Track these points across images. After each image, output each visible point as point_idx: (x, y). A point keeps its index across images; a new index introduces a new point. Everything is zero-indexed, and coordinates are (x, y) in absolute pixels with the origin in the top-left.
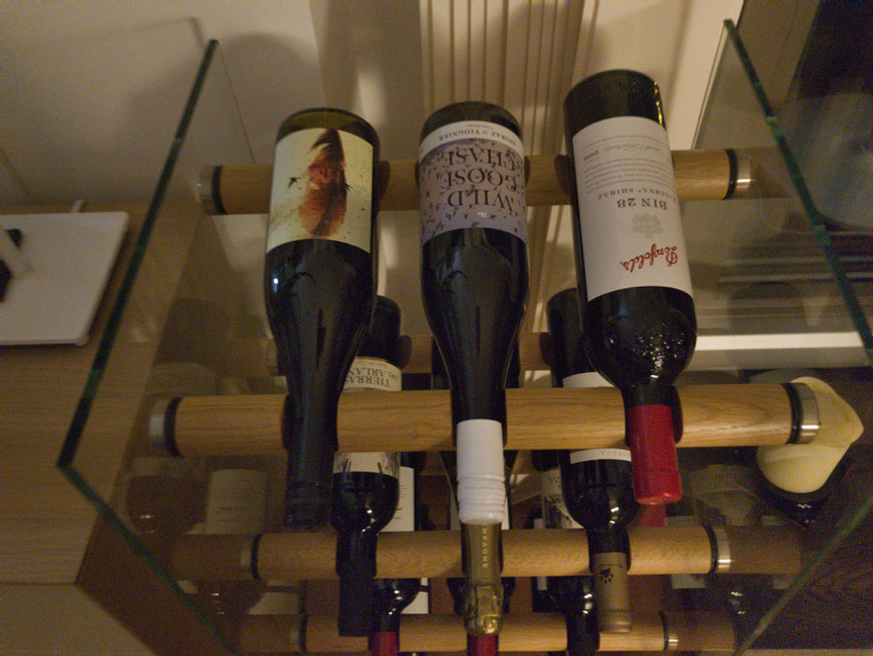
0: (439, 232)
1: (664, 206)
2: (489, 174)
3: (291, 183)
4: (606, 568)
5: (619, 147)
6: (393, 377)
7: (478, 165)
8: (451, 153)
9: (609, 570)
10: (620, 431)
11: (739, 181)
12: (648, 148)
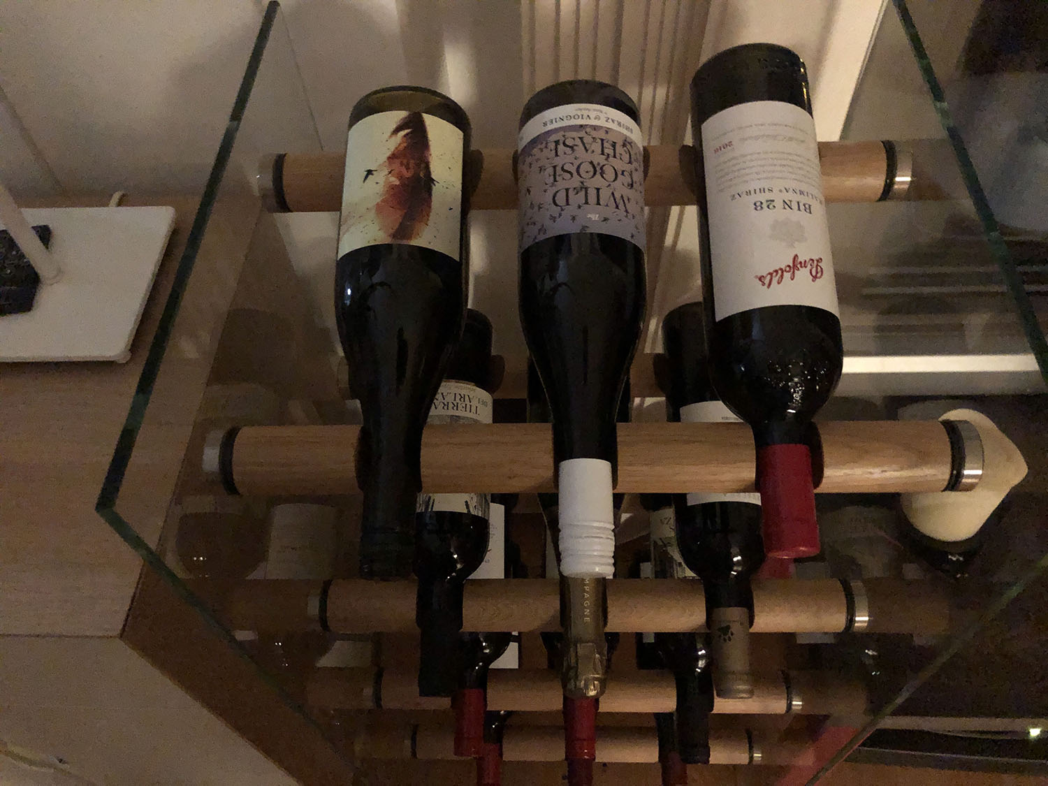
0: (542, 237)
1: (808, 209)
2: (601, 168)
3: (366, 177)
4: (724, 625)
5: (757, 138)
6: (484, 403)
7: (588, 157)
8: (557, 143)
9: (728, 628)
10: (749, 473)
11: (898, 179)
12: (791, 139)
